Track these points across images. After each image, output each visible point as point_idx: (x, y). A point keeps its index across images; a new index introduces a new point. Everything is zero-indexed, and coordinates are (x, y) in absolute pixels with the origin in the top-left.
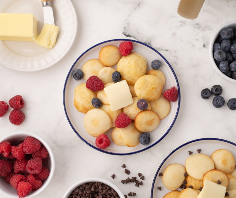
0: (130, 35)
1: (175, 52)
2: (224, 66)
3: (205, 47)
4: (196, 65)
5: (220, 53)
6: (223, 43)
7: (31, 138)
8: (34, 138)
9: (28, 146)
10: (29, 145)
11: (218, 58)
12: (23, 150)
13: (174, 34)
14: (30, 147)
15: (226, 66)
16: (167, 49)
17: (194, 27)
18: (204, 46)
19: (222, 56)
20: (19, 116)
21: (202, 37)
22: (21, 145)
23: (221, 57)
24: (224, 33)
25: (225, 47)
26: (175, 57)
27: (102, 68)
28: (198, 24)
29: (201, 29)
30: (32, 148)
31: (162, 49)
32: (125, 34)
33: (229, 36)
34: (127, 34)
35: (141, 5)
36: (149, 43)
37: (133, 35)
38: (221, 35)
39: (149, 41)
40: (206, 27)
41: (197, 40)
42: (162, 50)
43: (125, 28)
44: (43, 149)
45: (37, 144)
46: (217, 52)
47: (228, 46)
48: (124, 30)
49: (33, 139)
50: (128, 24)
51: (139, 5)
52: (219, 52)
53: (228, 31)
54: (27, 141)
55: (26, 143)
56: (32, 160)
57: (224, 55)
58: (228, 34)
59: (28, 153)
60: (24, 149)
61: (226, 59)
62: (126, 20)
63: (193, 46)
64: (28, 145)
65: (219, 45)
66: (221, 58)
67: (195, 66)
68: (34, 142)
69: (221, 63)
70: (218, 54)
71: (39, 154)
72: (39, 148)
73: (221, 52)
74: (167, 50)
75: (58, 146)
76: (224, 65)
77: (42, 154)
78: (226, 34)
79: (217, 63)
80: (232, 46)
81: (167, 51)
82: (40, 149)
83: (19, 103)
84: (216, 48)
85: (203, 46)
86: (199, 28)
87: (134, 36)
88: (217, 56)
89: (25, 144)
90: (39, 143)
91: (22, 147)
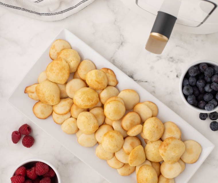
1: (153, 82)
2: (191, 100)
3: (178, 77)
4: (170, 93)
5: (188, 89)
6: (190, 79)
7: (41, 163)
8: (44, 163)
9: (39, 170)
10: (40, 169)
11: (186, 93)
12: (35, 172)
13: (152, 68)
14: (41, 171)
15: (192, 100)
16: (146, 81)
17: (169, 60)
18: (177, 76)
19: (189, 92)
20: (30, 142)
21: (176, 69)
22: (33, 168)
23: (188, 92)
24: (191, 71)
25: (192, 82)
26: (153, 87)
28: (171, 58)
29: (175, 62)
30: (43, 171)
31: (142, 80)
33: (195, 74)
35: (123, 43)
36: (131, 76)
38: (189, 73)
39: (131, 75)
40: (178, 60)
41: (171, 71)
42: (142, 81)
44: (51, 171)
45: (46, 168)
46: (185, 88)
47: (194, 82)
49: (43, 164)
51: (122, 44)
52: (187, 88)
53: (194, 70)
54: (38, 166)
55: (37, 168)
56: (43, 180)
57: (191, 91)
58: (195, 73)
59: (40, 175)
60: (37, 172)
61: (193, 94)
62: (112, 57)
63: (168, 77)
64: (39, 169)
65: (187, 81)
66: (188, 93)
68: (44, 167)
69: (188, 97)
70: (186, 90)
71: (48, 175)
72: (48, 171)
73: (189, 88)
74: (146, 82)
75: (63, 164)
76: (191, 99)
77: (51, 174)
78: (193, 73)
79: (186, 97)
80: (198, 82)
81: (146, 83)
82: (49, 171)
84: (185, 84)
85: (176, 76)
86: (172, 61)
88: (186, 92)
89: (37, 169)
90: (47, 167)
91: (35, 170)
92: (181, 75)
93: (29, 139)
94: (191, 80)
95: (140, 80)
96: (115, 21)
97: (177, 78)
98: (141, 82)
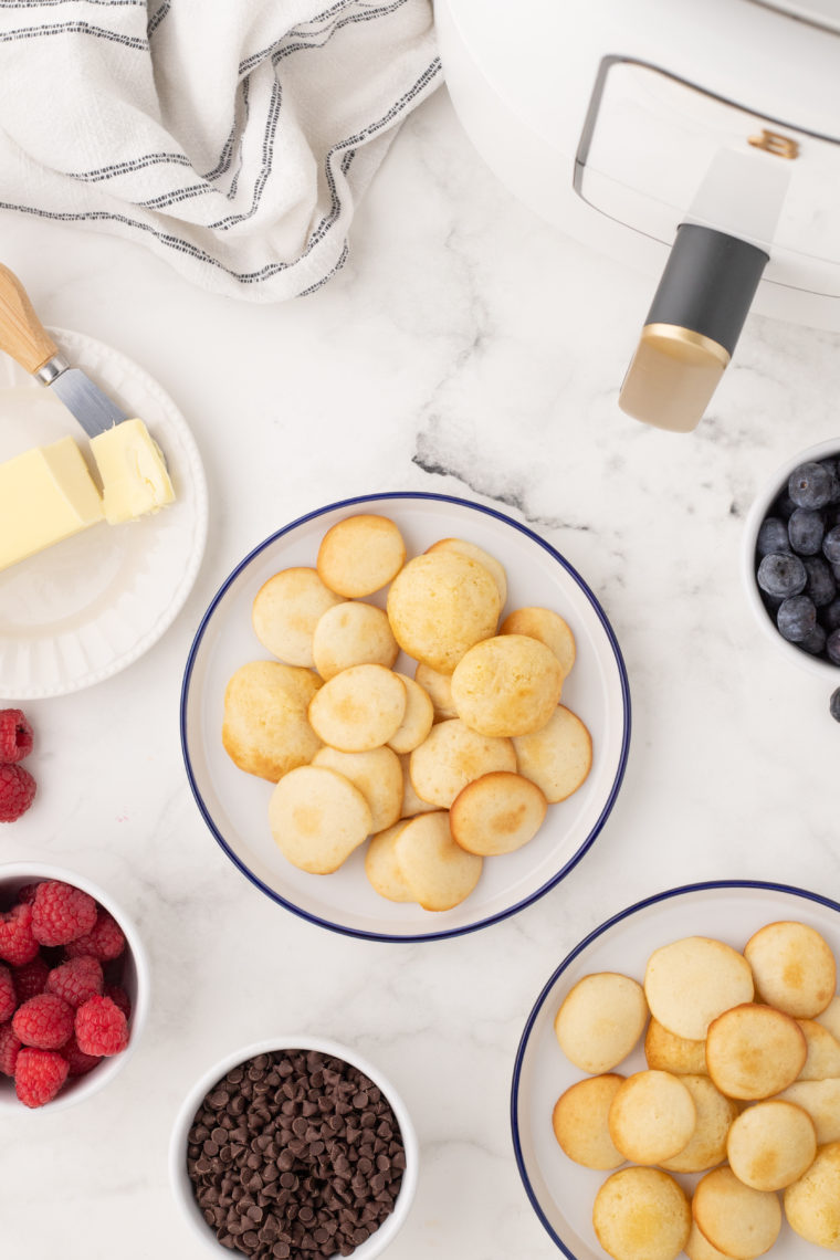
0: (443, 464)
1: (617, 533)
2: (793, 621)
3: (739, 516)
4: (697, 588)
5: (781, 570)
6: (793, 523)
7: (61, 888)
8: (74, 889)
9: (49, 920)
10: (54, 917)
11: (773, 586)
12: (30, 930)
13: (615, 464)
14: (58, 924)
15: (799, 620)
16: (584, 524)
18: (733, 511)
19: (787, 580)
20: (16, 792)
21: (729, 476)
22: (22, 911)
23: (783, 584)
24: (802, 486)
25: (804, 539)
26: (616, 554)
27: (329, 607)
28: (711, 422)
29: (724, 440)
30: (66, 926)
31: (567, 522)
32: (421, 464)
33: (822, 500)
34: (430, 462)
35: (485, 341)
36: (516, 498)
37: (453, 469)
38: (791, 493)
39: (515, 492)
40: (743, 433)
41: (707, 486)
42: (567, 526)
43: (420, 436)
44: (107, 927)
45: (83, 913)
46: (769, 561)
47: (812, 534)
48: (418, 446)
49: (68, 890)
50: (434, 419)
51: (477, 342)
52: (779, 564)
53: (816, 478)
54: (46, 901)
55: (41, 908)
56: (63, 970)
57: (798, 580)
58: (818, 491)
59: (49, 945)
60: (36, 929)
61: (807, 591)
62: (426, 406)
63: (691, 510)
64: (49, 915)
65: (781, 530)
66: (783, 589)
67: (696, 590)
68: (72, 905)
69: (782, 606)
70: (772, 572)
71: (90, 945)
72: (91, 925)
73: (786, 563)
74: (585, 528)
75: (164, 900)
76: (795, 617)
77: (103, 944)
78: (811, 492)
79: (771, 605)
80: (830, 536)
81: (585, 532)
82: (96, 929)
83: (14, 743)
84: (768, 543)
85: (729, 509)
86: (714, 437)
87: (459, 471)
88: (772, 584)
89: (38, 912)
90: (91, 908)
91: (29, 921)
92: (750, 506)
93: (8, 779)
94: (800, 526)
95: (554, 520)
96: (453, 232)
97: (733, 517)
98: (558, 527)
